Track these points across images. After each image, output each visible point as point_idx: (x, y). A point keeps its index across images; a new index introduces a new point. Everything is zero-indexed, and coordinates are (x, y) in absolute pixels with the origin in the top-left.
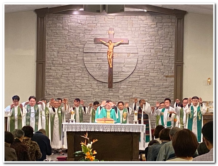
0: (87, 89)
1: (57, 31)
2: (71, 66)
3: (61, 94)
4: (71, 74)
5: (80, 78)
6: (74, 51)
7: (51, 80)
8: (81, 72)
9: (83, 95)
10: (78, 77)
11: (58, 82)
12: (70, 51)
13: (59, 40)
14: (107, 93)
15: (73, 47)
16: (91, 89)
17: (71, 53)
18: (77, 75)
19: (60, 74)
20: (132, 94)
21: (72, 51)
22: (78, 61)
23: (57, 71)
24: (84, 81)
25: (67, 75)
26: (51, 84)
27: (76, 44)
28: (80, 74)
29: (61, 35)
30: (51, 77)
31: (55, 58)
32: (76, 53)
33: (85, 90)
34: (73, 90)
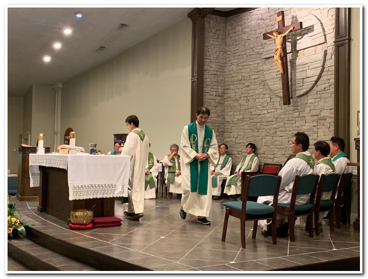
0: (269, 111)
1: (237, 38)
2: (251, 81)
3: (240, 120)
4: (251, 91)
5: (261, 96)
6: (254, 59)
7: (231, 102)
8: (262, 87)
9: (264, 120)
10: (259, 94)
11: (236, 104)
12: (250, 60)
13: (237, 48)
14: (292, 114)
15: (253, 55)
16: (273, 110)
17: (251, 63)
18: (257, 92)
19: (239, 94)
20: (321, 111)
21: (252, 60)
22: (259, 73)
23: (236, 91)
24: (266, 100)
25: (247, 94)
26: (230, 108)
27: (256, 49)
28: (261, 90)
29: (241, 42)
30: (230, 99)
31: (234, 73)
32: (257, 62)
33: (266, 112)
34: (253, 113)
